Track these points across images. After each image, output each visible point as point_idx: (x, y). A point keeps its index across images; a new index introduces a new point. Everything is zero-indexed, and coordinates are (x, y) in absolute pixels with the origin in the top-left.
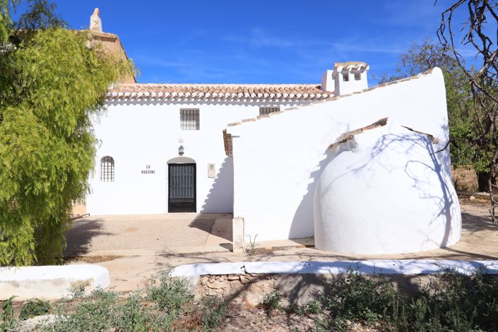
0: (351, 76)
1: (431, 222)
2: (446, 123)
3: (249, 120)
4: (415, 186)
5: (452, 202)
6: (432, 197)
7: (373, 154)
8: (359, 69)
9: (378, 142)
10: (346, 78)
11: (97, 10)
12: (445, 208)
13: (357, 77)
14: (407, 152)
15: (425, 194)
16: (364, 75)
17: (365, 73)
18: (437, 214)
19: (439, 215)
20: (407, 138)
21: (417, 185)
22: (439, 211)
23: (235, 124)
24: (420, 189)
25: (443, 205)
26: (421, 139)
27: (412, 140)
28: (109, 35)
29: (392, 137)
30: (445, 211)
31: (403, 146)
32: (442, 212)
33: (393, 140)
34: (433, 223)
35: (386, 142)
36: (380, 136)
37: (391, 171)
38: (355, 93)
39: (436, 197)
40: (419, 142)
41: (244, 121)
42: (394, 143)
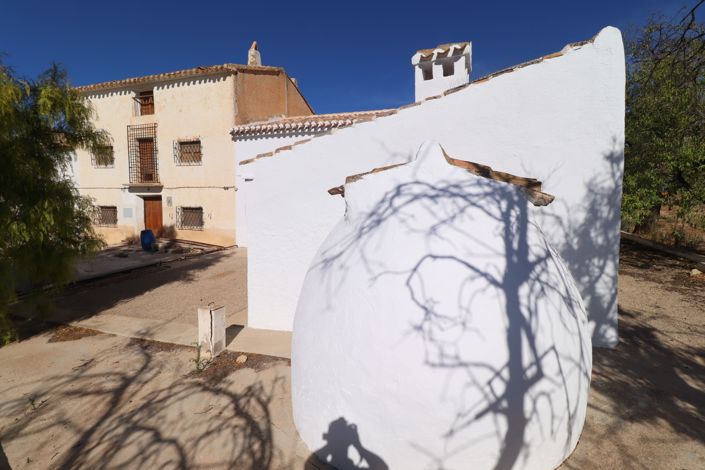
0: (438, 70)
1: (451, 433)
2: (619, 148)
3: (264, 155)
4: (419, 328)
5: (539, 375)
6: (463, 365)
7: (362, 229)
8: (450, 54)
9: (383, 201)
10: (428, 75)
11: (255, 43)
12: (505, 396)
13: (448, 71)
14: (433, 230)
15: (442, 355)
16: (460, 66)
17: (463, 60)
18: (472, 415)
19: (479, 416)
20: (455, 190)
21: (426, 326)
22: (484, 405)
23: (247, 162)
24: (431, 339)
25: (500, 388)
26: (491, 194)
27: (464, 197)
28: (268, 68)
29: (417, 189)
30: (505, 404)
31: (433, 214)
32: (493, 408)
33: (416, 197)
34: (457, 435)
35: (398, 202)
36: (391, 187)
37: (375, 278)
38: (427, 99)
39: (477, 365)
40: (482, 202)
41: (259, 156)
42: (416, 204)
